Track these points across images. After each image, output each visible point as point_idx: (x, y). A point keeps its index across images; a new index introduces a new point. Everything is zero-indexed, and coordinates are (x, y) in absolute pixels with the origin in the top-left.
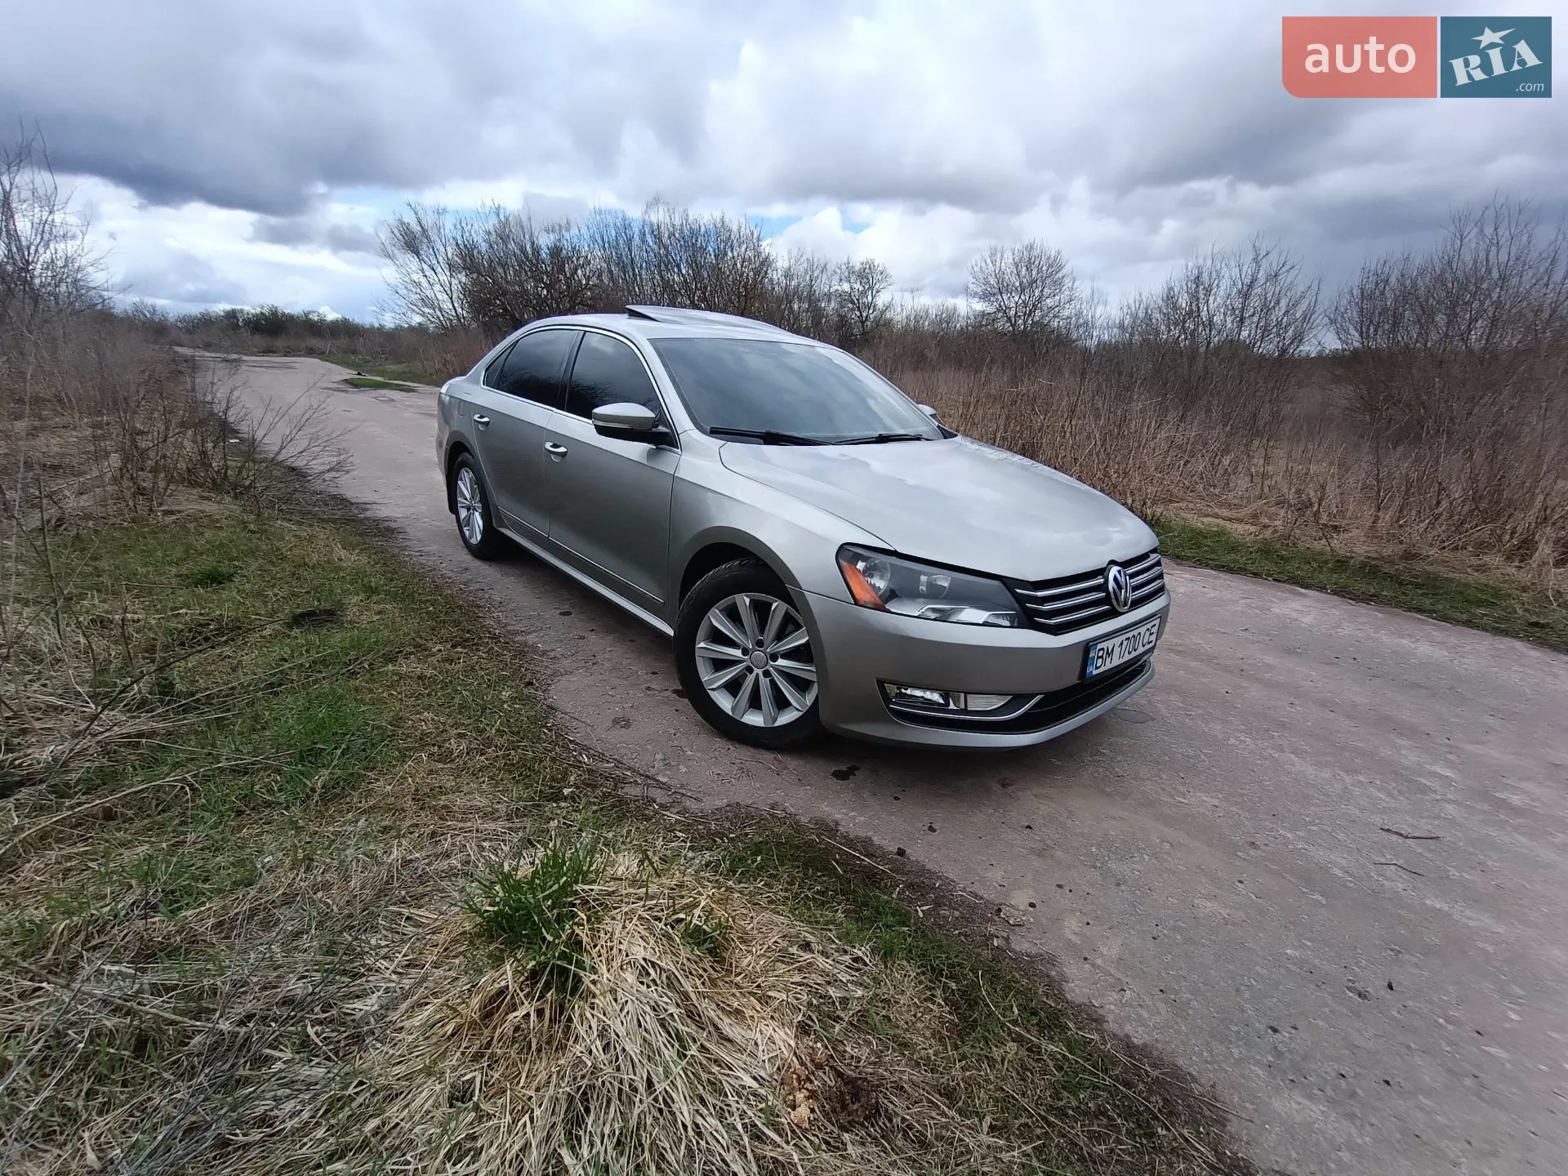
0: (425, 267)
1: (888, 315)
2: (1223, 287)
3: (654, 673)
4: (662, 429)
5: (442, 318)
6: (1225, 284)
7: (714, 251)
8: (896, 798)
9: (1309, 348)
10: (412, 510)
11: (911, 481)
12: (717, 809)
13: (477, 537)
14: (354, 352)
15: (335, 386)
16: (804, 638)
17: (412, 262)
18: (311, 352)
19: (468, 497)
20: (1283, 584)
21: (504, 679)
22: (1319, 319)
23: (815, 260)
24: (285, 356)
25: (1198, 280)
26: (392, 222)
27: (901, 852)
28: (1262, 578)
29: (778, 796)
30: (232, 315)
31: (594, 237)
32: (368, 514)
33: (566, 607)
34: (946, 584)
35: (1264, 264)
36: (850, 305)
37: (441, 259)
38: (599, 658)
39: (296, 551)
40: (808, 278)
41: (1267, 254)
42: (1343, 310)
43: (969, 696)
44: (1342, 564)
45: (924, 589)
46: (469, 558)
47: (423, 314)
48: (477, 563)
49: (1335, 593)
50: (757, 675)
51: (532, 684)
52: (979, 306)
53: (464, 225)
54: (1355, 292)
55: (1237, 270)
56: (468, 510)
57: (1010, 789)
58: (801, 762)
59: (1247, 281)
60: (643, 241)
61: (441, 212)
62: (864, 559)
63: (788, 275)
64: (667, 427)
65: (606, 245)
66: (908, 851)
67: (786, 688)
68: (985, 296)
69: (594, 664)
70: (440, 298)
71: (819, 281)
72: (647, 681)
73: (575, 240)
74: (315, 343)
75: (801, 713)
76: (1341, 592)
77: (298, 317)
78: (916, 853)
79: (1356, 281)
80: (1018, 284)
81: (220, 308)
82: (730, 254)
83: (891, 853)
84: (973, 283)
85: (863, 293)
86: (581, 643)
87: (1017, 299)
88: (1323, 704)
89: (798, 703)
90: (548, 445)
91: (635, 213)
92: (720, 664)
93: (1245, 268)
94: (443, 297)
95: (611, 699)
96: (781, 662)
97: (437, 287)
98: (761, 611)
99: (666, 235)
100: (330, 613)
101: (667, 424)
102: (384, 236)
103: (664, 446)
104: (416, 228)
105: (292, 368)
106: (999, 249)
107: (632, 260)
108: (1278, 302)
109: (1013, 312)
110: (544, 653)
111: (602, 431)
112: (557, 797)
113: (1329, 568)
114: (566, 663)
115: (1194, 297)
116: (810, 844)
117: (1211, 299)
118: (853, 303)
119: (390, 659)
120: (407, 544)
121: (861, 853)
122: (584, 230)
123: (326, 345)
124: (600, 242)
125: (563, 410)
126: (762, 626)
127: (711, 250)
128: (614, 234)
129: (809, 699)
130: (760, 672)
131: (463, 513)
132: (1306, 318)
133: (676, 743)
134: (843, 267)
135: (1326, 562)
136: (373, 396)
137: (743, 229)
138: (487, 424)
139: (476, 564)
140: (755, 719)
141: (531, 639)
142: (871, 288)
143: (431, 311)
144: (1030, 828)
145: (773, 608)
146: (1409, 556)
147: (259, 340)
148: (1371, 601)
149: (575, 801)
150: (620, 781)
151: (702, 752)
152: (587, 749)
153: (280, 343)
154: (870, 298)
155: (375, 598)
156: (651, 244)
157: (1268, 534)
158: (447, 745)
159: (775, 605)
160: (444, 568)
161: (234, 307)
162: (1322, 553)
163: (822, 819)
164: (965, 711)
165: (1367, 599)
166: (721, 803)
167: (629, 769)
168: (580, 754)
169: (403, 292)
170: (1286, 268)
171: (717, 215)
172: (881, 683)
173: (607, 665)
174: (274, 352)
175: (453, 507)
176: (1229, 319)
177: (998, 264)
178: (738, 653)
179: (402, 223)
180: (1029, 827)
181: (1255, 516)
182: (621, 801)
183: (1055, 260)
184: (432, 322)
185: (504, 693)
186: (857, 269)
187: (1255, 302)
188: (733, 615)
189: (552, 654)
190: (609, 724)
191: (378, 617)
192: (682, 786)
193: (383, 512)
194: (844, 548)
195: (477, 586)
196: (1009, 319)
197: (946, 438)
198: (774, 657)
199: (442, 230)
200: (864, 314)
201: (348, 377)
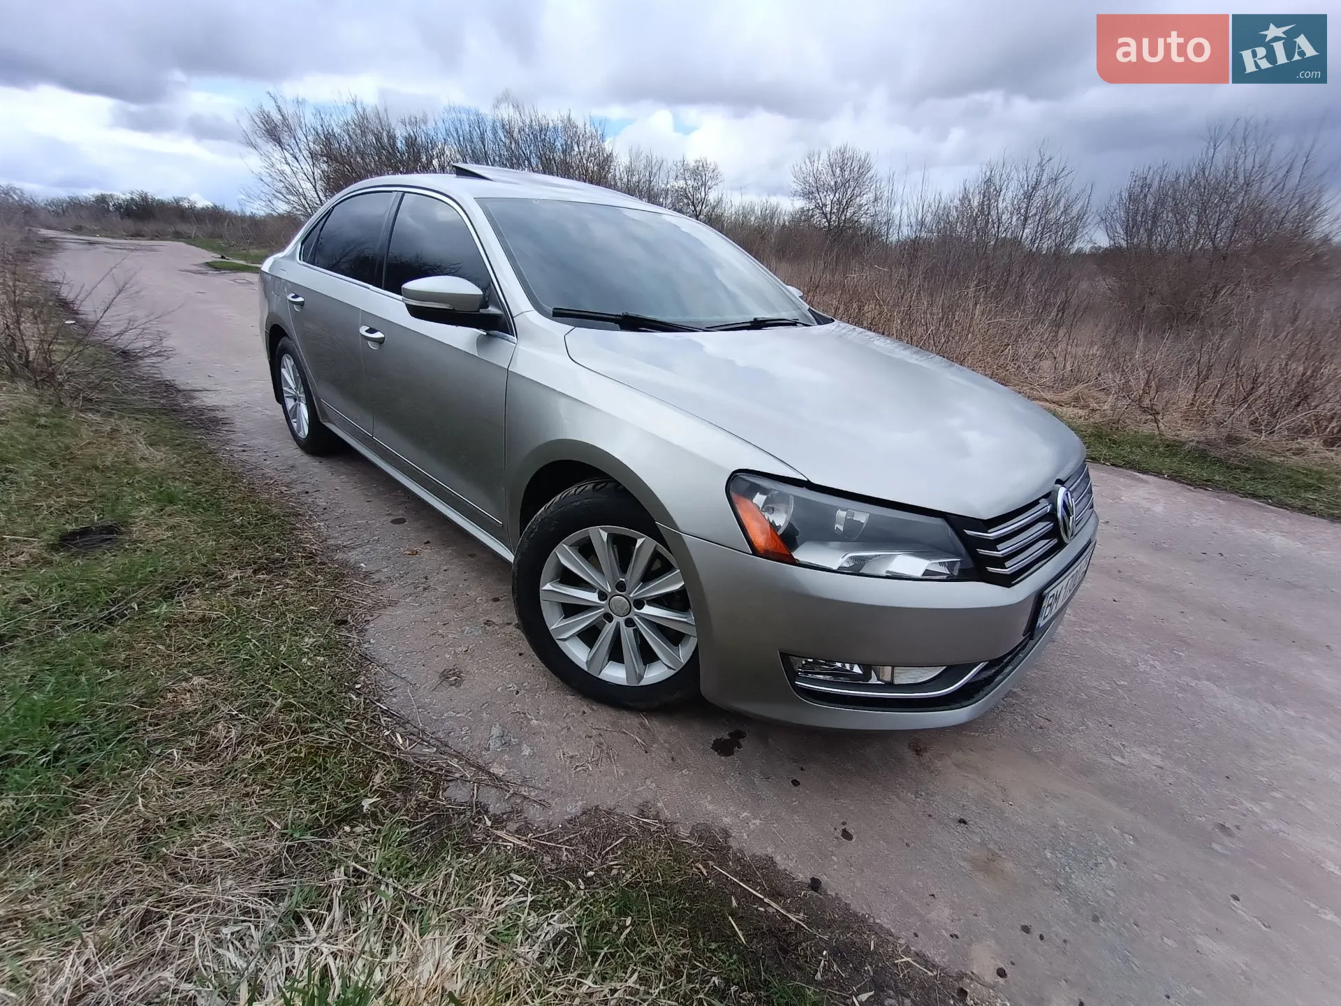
0: (287, 155)
1: (718, 211)
2: (1011, 188)
3: (496, 600)
4: (492, 310)
5: (307, 206)
6: (1013, 185)
7: (562, 146)
8: (796, 783)
9: (1082, 244)
10: (245, 398)
11: (740, 362)
12: (569, 821)
13: (305, 431)
14: (221, 237)
15: (195, 268)
16: (677, 582)
17: (276, 153)
18: (178, 236)
19: (293, 387)
20: (1120, 469)
21: (312, 616)
22: (1092, 219)
23: (654, 157)
24: (152, 239)
25: (989, 181)
26: (253, 110)
27: (815, 884)
28: (1099, 462)
29: (648, 789)
30: (102, 200)
31: (449, 129)
32: (196, 403)
33: (400, 513)
34: (863, 520)
35: (1047, 170)
36: (685, 201)
37: (302, 147)
38: (432, 582)
39: (91, 451)
40: (647, 174)
41: (1050, 159)
42: (1112, 210)
43: (897, 670)
44: (1173, 448)
45: (841, 528)
46: (299, 452)
47: (288, 202)
48: (306, 459)
49: (1171, 478)
50: (618, 624)
51: (345, 622)
52: (800, 204)
53: (323, 116)
54: (1123, 194)
55: (1025, 173)
56: (295, 400)
57: (927, 755)
58: (673, 728)
59: (1032, 183)
60: (495, 133)
61: (299, 103)
62: (764, 491)
63: (630, 171)
64: (499, 308)
65: (461, 139)
66: (824, 879)
67: (656, 643)
68: (808, 195)
69: (425, 589)
70: (303, 186)
71: (657, 177)
72: (486, 612)
73: (432, 133)
74: (183, 227)
75: (673, 672)
76: (1176, 477)
77: (169, 203)
78: (834, 884)
79: (1126, 182)
80: (833, 183)
81: (89, 193)
82: (576, 148)
83: (801, 885)
84: (794, 182)
85: (696, 189)
86: (413, 560)
87: (832, 197)
88: (1212, 611)
89: (671, 662)
90: (363, 330)
91: (487, 111)
92: (571, 610)
93: (1031, 173)
94: (307, 186)
95: (441, 641)
96: (648, 610)
97: (301, 175)
98: (623, 548)
99: (517, 130)
100: (110, 530)
101: (498, 304)
102: (246, 124)
103: (496, 332)
104: (277, 117)
105: (154, 250)
106: (816, 151)
107: (486, 153)
108: (1057, 203)
109: (828, 209)
110: (367, 575)
111: (416, 312)
112: (353, 815)
113: (1160, 453)
114: (391, 590)
115: (985, 194)
116: (698, 883)
117: (1001, 199)
118: (687, 198)
119: (168, 595)
120: (232, 436)
121: (763, 891)
122: (440, 124)
123: (192, 229)
124: (455, 135)
125: (381, 288)
126: (624, 566)
127: (559, 145)
128: (467, 128)
129: (684, 654)
130: (622, 620)
131: (290, 404)
132: (1080, 217)
133: (518, 707)
134: (679, 164)
135: (1156, 447)
136: (233, 278)
137: (588, 126)
138: (301, 304)
139: (303, 460)
140: (615, 674)
141: (353, 556)
142: (704, 184)
143: (295, 199)
144: (965, 822)
145: (637, 546)
146: (1232, 440)
147: (129, 224)
148: (1207, 485)
149: (377, 822)
150: (440, 779)
151: (552, 719)
152: (402, 722)
153: (149, 227)
154: (703, 194)
155: (168, 509)
156: (503, 139)
157: (1097, 417)
158: (212, 732)
159: (639, 542)
160: (267, 466)
161: (104, 192)
162: (1152, 437)
163: (708, 829)
164: (890, 686)
165: (1203, 485)
166: (574, 808)
167: (458, 755)
168: (393, 733)
169: (268, 180)
170: (1065, 172)
171: (565, 114)
172: (785, 656)
173: (441, 590)
174: (142, 236)
175: (280, 397)
176: (1014, 219)
177: (816, 165)
178: (593, 597)
179: (263, 112)
180: (962, 821)
181: (1077, 399)
182: (442, 817)
183: (865, 161)
184: (298, 210)
185: (306, 640)
186: (691, 166)
187: (1037, 201)
188: (586, 550)
189: (376, 577)
190: (436, 680)
191: (169, 534)
192: (525, 782)
193: (209, 400)
194: (735, 476)
195: (300, 488)
196: (825, 215)
197: (819, 323)
198: (639, 604)
199: (302, 119)
200: (698, 209)
201: (209, 260)
